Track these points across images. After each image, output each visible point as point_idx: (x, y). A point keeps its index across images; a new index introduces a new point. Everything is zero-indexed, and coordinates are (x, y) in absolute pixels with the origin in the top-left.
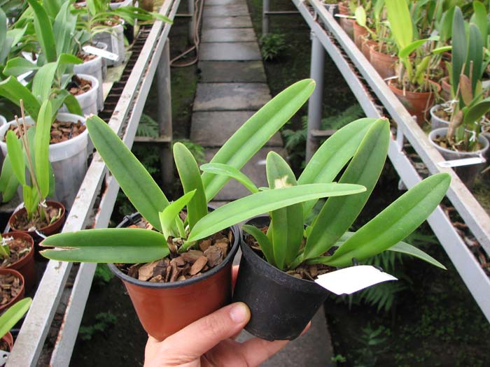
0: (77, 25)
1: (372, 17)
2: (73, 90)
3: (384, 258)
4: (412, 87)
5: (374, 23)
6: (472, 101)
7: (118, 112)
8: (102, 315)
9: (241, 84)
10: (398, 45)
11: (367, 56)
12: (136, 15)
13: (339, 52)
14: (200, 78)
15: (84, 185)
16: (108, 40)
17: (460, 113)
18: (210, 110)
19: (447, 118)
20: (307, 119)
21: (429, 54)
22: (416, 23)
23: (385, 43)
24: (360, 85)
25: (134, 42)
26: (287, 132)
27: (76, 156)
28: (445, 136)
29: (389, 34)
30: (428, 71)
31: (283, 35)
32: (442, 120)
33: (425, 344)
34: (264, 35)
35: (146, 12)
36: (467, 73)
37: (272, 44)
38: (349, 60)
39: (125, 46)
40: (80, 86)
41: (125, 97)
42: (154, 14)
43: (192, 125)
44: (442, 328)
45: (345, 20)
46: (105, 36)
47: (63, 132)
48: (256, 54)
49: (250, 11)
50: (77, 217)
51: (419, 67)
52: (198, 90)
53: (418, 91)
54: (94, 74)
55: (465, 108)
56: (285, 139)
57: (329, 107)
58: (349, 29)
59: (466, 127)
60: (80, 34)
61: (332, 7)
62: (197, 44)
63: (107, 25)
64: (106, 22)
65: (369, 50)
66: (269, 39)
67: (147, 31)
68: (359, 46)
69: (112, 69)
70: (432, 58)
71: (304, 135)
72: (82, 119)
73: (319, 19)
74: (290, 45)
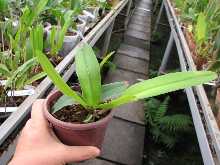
2: (76, 23)
3: (174, 126)
4: (200, 56)
7: (89, 35)
9: (139, 48)
11: (188, 44)
12: (106, 6)
14: (123, 41)
18: (123, 54)
21: (208, 45)
25: (101, 16)
26: (151, 71)
27: (71, 43)
30: (208, 54)
31: (162, 34)
34: (154, 32)
35: (109, 6)
37: (156, 36)
39: (98, 17)
40: (78, 22)
41: (93, 31)
42: (112, 7)
45: (185, 29)
46: (92, 10)
47: (69, 34)
48: (148, 38)
49: (152, 21)
50: (67, 60)
51: (204, 50)
52: (121, 46)
53: (201, 58)
54: (85, 20)
56: (149, 72)
58: (185, 33)
60: (83, 6)
61: (182, 24)
62: (126, 28)
63: (93, 6)
65: (189, 41)
66: (155, 34)
68: (186, 39)
69: (90, 23)
72: (77, 32)
73: (175, 27)
74: (164, 39)
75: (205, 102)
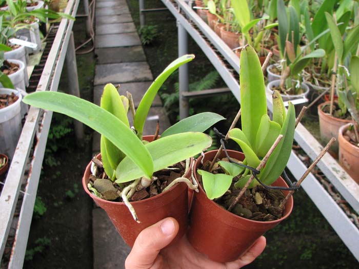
0: (3, 23)
1: (219, 7)
2: (6, 72)
5: (222, 11)
6: (296, 59)
7: (41, 85)
8: (40, 240)
9: (128, 63)
10: (240, 25)
11: (219, 34)
12: (47, 15)
13: (198, 33)
14: (97, 61)
15: (21, 140)
16: (27, 34)
17: (288, 68)
19: (279, 73)
20: (178, 85)
21: (262, 29)
22: (251, 9)
23: (231, 25)
24: (216, 55)
25: (47, 35)
26: (164, 96)
27: (13, 119)
28: (279, 86)
29: (233, 18)
30: (263, 43)
31: (156, 26)
32: (275, 75)
33: (276, 238)
34: (142, 27)
35: (54, 12)
36: (290, 40)
37: (148, 33)
38: (206, 39)
39: (41, 39)
40: (10, 68)
41: (45, 75)
42: (60, 14)
43: (95, 95)
44: (287, 225)
45: (201, 11)
46: (25, 32)
47: (1, 102)
48: (137, 41)
49: (130, 10)
50: (18, 163)
51: (256, 39)
52: (96, 70)
54: (20, 59)
55: (291, 64)
56: (163, 100)
57: (193, 75)
58: (204, 17)
59: (293, 78)
60: (6, 30)
61: (190, 2)
62: (93, 36)
63: (26, 23)
64: (25, 21)
65: (220, 30)
66: (145, 29)
67: (56, 27)
68: (212, 28)
69: (33, 56)
70: (264, 33)
71: (177, 96)
72: (15, 91)
73: (182, 11)
74: (161, 33)
75: (311, 145)
